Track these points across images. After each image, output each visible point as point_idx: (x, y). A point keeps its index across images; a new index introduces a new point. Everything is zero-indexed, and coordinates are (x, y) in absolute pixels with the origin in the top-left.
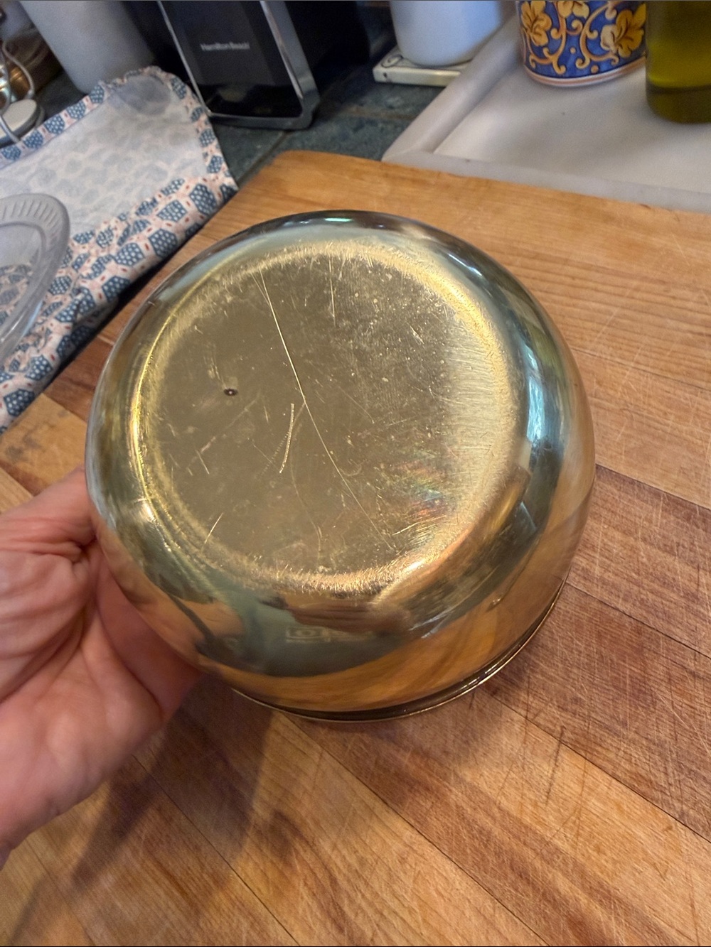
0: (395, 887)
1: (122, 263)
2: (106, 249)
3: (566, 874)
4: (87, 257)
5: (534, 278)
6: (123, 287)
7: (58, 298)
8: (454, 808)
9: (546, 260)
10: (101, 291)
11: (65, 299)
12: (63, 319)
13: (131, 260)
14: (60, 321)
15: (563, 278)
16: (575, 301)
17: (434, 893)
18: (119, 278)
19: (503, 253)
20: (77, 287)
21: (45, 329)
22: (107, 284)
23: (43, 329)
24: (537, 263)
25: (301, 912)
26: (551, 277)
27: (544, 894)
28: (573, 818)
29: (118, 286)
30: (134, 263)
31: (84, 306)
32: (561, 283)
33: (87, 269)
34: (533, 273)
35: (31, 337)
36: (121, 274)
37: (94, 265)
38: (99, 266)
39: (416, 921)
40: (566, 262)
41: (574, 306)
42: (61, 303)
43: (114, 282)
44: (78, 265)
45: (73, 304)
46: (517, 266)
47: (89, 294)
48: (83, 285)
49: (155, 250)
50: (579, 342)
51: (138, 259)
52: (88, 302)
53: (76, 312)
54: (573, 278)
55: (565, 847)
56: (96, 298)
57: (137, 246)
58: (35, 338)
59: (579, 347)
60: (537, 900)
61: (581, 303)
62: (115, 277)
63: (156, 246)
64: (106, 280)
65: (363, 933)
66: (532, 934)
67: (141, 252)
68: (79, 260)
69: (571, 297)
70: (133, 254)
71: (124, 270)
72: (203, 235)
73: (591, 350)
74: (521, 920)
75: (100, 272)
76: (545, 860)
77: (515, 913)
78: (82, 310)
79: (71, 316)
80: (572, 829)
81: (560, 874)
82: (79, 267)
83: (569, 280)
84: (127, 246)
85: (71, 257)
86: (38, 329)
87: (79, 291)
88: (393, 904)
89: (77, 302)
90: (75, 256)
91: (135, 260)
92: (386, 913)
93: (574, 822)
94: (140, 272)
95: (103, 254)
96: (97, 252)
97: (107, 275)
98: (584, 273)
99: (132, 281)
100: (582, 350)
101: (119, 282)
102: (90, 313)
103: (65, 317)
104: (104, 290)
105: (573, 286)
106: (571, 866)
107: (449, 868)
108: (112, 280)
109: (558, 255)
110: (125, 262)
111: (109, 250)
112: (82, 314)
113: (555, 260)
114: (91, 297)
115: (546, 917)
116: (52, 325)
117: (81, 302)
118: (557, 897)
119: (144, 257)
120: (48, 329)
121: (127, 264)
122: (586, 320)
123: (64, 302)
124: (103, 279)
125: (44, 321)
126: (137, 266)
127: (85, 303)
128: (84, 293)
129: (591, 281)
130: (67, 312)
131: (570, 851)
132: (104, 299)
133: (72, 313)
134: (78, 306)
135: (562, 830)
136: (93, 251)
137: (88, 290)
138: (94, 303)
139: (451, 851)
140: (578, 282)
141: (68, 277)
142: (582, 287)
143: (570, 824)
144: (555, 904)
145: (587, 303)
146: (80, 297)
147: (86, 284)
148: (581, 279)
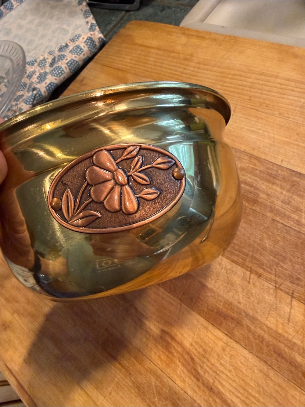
0: (222, 361)
1: (54, 76)
2: (44, 69)
3: (299, 354)
4: (34, 72)
5: (262, 85)
6: (55, 87)
7: (21, 93)
8: (246, 327)
9: (267, 76)
10: (45, 89)
11: (25, 93)
12: (28, 103)
13: (59, 74)
14: (26, 103)
15: (276, 85)
16: (282, 96)
17: (240, 363)
18: (54, 83)
19: (245, 72)
20: (32, 87)
21: (19, 108)
22: (48, 86)
23: (18, 108)
24: (263, 77)
25: (179, 372)
26: (270, 84)
27: (290, 363)
28: (301, 330)
29: (53, 87)
30: (60, 76)
31: (37, 97)
32: (276, 87)
33: (35, 79)
34: (261, 82)
35: (10, 112)
36: (54, 81)
37: (38, 76)
38: (42, 77)
39: (233, 375)
40: (277, 77)
41: (283, 98)
42: (22, 96)
43: (51, 85)
44: (30, 77)
45: (32, 95)
46: (253, 79)
47: (40, 91)
48: (36, 86)
49: (70, 69)
50: (286, 115)
51: (62, 74)
52: (40, 95)
53: (34, 99)
54: (281, 84)
55: (298, 342)
56: (43, 93)
57: (61, 68)
58: (13, 112)
59: (287, 117)
60: (288, 365)
61: (286, 96)
62: (51, 83)
63: (70, 67)
64: (47, 84)
65: (208, 381)
66: (286, 380)
67: (63, 70)
68: (30, 74)
69: (281, 94)
70: (60, 71)
71: (56, 79)
72: (94, 62)
73: (292, 119)
74: (281, 374)
75: (44, 80)
76: (290, 348)
77: (278, 371)
78: (36, 99)
79: (31, 102)
80: (301, 335)
81: (297, 354)
83: (279, 86)
84: (56, 67)
85: (26, 73)
86: (14, 108)
87: (34, 89)
88: (222, 368)
89: (34, 95)
90: (28, 73)
91: (60, 74)
92: (218, 372)
93: (301, 332)
94: (63, 80)
95: (42, 71)
96: (39, 70)
97: (48, 81)
98: (286, 82)
99: (59, 85)
100: (289, 119)
101: (53, 85)
102: (40, 100)
103: (29, 102)
104: (47, 89)
105: (281, 88)
106: (302, 351)
107: (246, 353)
108: (50, 84)
109: (272, 73)
110: (56, 75)
111: (45, 69)
112: (37, 100)
113: (272, 76)
114: (41, 92)
115: (292, 372)
116: (22, 106)
117: (36, 95)
118: (297, 364)
119: (65, 73)
120: (20, 108)
121: (57, 76)
122: (288, 105)
123: (24, 95)
124: (46, 83)
125: (16, 105)
126: (62, 77)
127: (38, 95)
128: (37, 90)
129: (290, 86)
130: (30, 100)
131: (301, 344)
132: (47, 94)
133: (32, 100)
134: (35, 97)
135: (296, 335)
136: (37, 70)
137: (39, 89)
138: (42, 95)
139: (246, 345)
140: (283, 86)
141: (25, 83)
142: (285, 89)
143: (300, 333)
144: (296, 367)
145: (289, 97)
146: (35, 92)
147: (38, 86)
148: (285, 85)
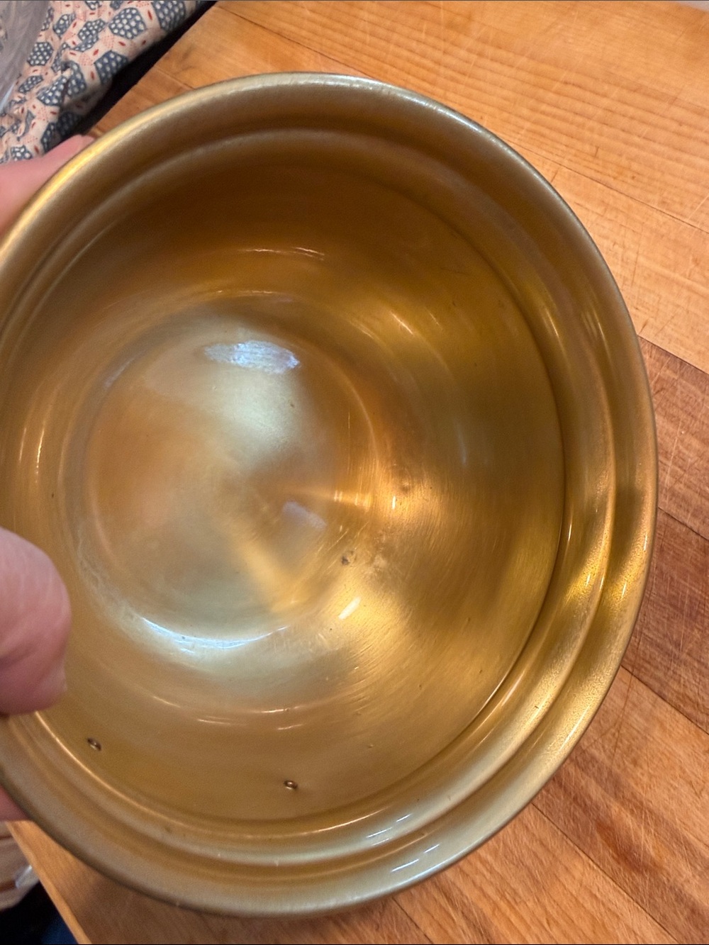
1: (118, 34)
2: (96, 11)
3: (599, 782)
4: (72, 19)
5: (632, 118)
6: (120, 66)
7: (39, 71)
9: (649, 96)
10: (93, 68)
11: (47, 74)
12: (48, 101)
13: (130, 31)
14: (43, 102)
15: (667, 122)
16: (678, 154)
18: (116, 55)
19: (596, 79)
20: (62, 58)
21: (26, 111)
22: (100, 60)
23: (23, 111)
24: (638, 98)
26: (652, 118)
27: (575, 799)
28: (613, 730)
29: (114, 64)
30: (134, 36)
31: (73, 87)
32: (665, 129)
33: (72, 37)
34: (631, 111)
35: (6, 118)
36: (117, 49)
37: (81, 31)
38: (90, 35)
40: (674, 101)
41: (678, 160)
42: (41, 78)
43: (110, 59)
44: (61, 29)
45: (59, 81)
46: (613, 99)
47: (79, 71)
48: (71, 58)
49: (160, 20)
50: (677, 207)
51: (139, 31)
52: (78, 82)
53: (64, 92)
54: (681, 124)
55: (601, 756)
56: (87, 77)
57: (138, 13)
58: (13, 122)
59: (677, 213)
60: (568, 803)
61: (686, 157)
62: (111, 52)
63: (161, 16)
64: (99, 55)
66: (560, 833)
67: (142, 22)
68: (62, 22)
69: (675, 149)
70: (133, 24)
71: (122, 44)
72: (220, 7)
73: (691, 219)
74: (549, 819)
75: (93, 43)
76: (579, 767)
77: (544, 812)
78: (70, 92)
79: (57, 97)
80: (610, 741)
81: (593, 782)
82: (62, 33)
83: (674, 126)
84: (125, 10)
85: (51, 17)
86: (16, 111)
87: (66, 66)
89: (64, 81)
90: (57, 17)
91: (135, 31)
93: (614, 735)
94: (141, 48)
95: (92, 18)
96: (85, 13)
97: (102, 47)
98: (694, 119)
99: (131, 59)
100: (681, 218)
101: (115, 59)
102: (80, 96)
103: (50, 98)
104: (97, 68)
105: (679, 134)
106: (606, 775)
108: (106, 55)
109: (664, 90)
110: (123, 33)
111: (99, 15)
112: (70, 96)
113: (659, 97)
114: (82, 75)
115: (575, 819)
116: (34, 107)
117: (69, 81)
118: (588, 802)
119: (146, 29)
120: (29, 112)
121: (125, 36)
122: (688, 180)
123: (44, 77)
124: (96, 52)
125: (22, 101)
126: (138, 40)
127: (74, 82)
128: (72, 69)
129: (701, 129)
130: (53, 92)
131: (607, 762)
132: (97, 80)
133: (58, 94)
134: (66, 85)
135: (600, 741)
136: (79, 12)
137: (78, 66)
138: (85, 84)
140: (685, 129)
141: (48, 44)
142: (690, 137)
143: (609, 735)
144: (586, 809)
145: (693, 159)
146: (67, 74)
147: (75, 58)
148: (690, 126)
